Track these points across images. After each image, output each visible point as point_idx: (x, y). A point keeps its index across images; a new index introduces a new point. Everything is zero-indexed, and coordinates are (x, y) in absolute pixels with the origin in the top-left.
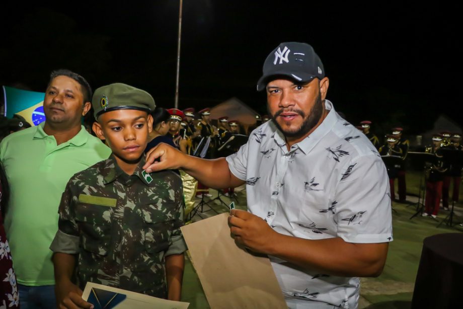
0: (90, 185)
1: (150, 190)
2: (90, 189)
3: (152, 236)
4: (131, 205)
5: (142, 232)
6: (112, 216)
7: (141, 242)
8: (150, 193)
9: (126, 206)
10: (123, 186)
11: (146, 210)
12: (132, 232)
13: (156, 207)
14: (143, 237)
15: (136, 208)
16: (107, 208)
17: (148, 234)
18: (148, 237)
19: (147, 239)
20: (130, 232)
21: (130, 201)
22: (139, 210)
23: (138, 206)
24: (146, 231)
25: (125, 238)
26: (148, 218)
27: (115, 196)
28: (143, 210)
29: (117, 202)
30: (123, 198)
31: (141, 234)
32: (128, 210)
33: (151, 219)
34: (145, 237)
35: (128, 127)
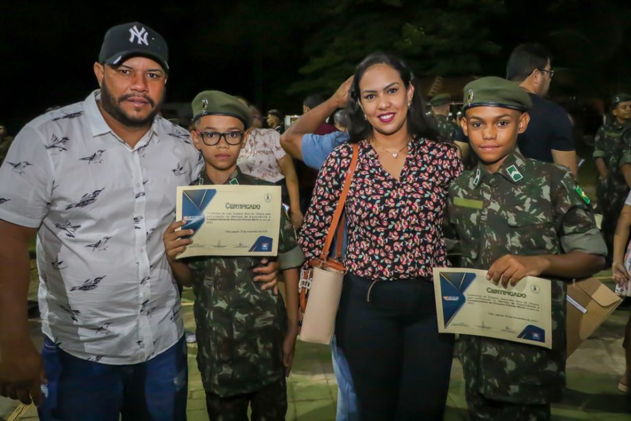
0: (463, 188)
1: (519, 189)
2: (462, 192)
3: (518, 241)
4: (495, 206)
5: (508, 236)
6: (478, 219)
7: (507, 248)
8: (517, 193)
9: (489, 207)
10: (489, 187)
11: (511, 212)
12: (496, 236)
13: (524, 208)
14: (509, 241)
15: (500, 210)
16: (474, 210)
17: (513, 239)
18: (514, 242)
19: (513, 244)
20: (494, 235)
21: (494, 202)
22: (503, 212)
23: (503, 208)
24: (512, 235)
25: (489, 241)
26: (512, 221)
27: (481, 198)
28: (508, 212)
29: (484, 204)
30: (489, 199)
31: (507, 239)
32: (491, 211)
33: (516, 221)
34: (511, 242)
35: (489, 125)
